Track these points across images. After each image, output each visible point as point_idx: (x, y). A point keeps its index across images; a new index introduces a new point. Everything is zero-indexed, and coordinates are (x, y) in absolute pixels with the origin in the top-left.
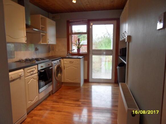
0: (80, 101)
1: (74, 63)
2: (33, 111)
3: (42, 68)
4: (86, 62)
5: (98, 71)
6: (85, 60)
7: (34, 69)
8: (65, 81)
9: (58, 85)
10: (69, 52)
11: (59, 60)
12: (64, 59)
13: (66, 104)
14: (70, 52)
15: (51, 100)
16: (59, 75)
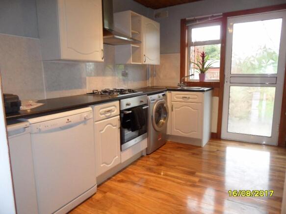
0: (197, 176)
1: (190, 100)
2: (109, 181)
3: (128, 107)
4: (216, 99)
5: (241, 118)
6: (213, 95)
7: (113, 107)
8: (173, 134)
9: (159, 139)
10: (184, 79)
11: (163, 93)
12: (172, 92)
13: (169, 178)
14: (186, 78)
15: (143, 166)
16: (162, 121)
